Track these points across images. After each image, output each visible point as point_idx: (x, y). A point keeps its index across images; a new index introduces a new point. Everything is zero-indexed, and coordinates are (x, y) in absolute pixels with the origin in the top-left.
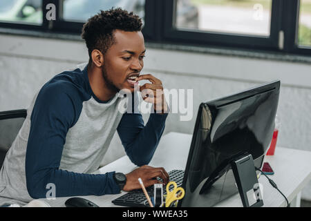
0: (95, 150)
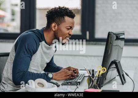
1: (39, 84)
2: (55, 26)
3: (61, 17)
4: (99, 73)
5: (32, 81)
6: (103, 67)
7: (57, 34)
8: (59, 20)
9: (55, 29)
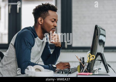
0: (37, 59)
1: (37, 70)
2: (41, 20)
3: (45, 11)
4: (90, 59)
5: (32, 67)
6: (92, 55)
7: (44, 27)
8: (44, 15)
9: (41, 22)
